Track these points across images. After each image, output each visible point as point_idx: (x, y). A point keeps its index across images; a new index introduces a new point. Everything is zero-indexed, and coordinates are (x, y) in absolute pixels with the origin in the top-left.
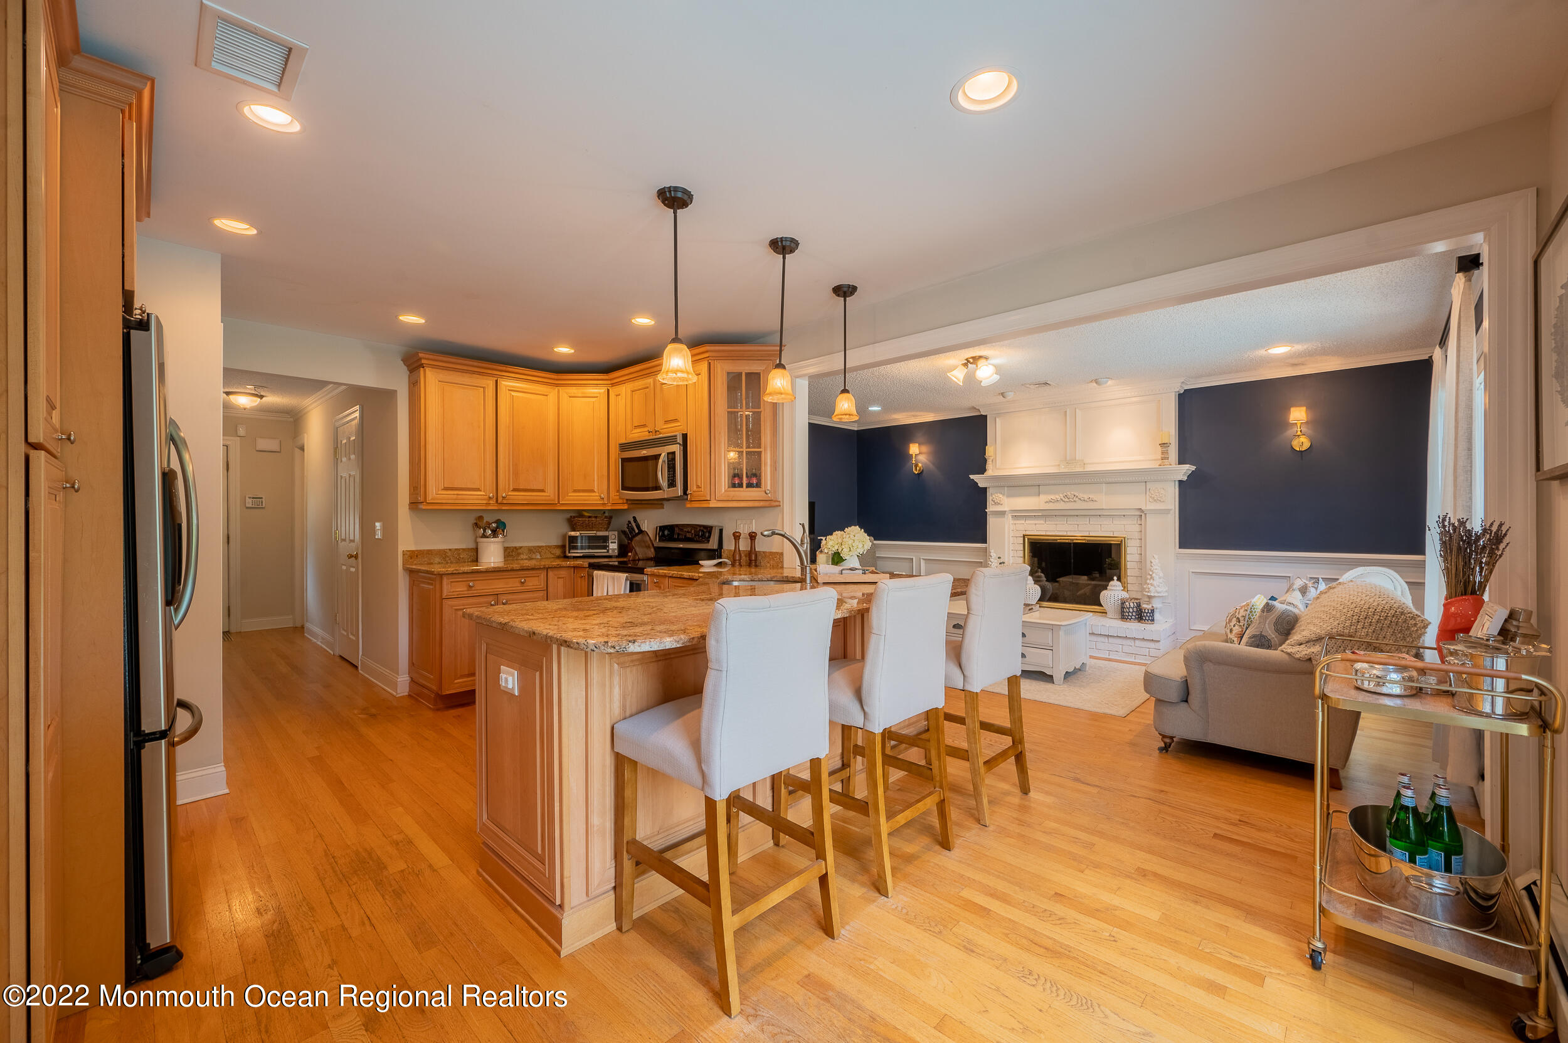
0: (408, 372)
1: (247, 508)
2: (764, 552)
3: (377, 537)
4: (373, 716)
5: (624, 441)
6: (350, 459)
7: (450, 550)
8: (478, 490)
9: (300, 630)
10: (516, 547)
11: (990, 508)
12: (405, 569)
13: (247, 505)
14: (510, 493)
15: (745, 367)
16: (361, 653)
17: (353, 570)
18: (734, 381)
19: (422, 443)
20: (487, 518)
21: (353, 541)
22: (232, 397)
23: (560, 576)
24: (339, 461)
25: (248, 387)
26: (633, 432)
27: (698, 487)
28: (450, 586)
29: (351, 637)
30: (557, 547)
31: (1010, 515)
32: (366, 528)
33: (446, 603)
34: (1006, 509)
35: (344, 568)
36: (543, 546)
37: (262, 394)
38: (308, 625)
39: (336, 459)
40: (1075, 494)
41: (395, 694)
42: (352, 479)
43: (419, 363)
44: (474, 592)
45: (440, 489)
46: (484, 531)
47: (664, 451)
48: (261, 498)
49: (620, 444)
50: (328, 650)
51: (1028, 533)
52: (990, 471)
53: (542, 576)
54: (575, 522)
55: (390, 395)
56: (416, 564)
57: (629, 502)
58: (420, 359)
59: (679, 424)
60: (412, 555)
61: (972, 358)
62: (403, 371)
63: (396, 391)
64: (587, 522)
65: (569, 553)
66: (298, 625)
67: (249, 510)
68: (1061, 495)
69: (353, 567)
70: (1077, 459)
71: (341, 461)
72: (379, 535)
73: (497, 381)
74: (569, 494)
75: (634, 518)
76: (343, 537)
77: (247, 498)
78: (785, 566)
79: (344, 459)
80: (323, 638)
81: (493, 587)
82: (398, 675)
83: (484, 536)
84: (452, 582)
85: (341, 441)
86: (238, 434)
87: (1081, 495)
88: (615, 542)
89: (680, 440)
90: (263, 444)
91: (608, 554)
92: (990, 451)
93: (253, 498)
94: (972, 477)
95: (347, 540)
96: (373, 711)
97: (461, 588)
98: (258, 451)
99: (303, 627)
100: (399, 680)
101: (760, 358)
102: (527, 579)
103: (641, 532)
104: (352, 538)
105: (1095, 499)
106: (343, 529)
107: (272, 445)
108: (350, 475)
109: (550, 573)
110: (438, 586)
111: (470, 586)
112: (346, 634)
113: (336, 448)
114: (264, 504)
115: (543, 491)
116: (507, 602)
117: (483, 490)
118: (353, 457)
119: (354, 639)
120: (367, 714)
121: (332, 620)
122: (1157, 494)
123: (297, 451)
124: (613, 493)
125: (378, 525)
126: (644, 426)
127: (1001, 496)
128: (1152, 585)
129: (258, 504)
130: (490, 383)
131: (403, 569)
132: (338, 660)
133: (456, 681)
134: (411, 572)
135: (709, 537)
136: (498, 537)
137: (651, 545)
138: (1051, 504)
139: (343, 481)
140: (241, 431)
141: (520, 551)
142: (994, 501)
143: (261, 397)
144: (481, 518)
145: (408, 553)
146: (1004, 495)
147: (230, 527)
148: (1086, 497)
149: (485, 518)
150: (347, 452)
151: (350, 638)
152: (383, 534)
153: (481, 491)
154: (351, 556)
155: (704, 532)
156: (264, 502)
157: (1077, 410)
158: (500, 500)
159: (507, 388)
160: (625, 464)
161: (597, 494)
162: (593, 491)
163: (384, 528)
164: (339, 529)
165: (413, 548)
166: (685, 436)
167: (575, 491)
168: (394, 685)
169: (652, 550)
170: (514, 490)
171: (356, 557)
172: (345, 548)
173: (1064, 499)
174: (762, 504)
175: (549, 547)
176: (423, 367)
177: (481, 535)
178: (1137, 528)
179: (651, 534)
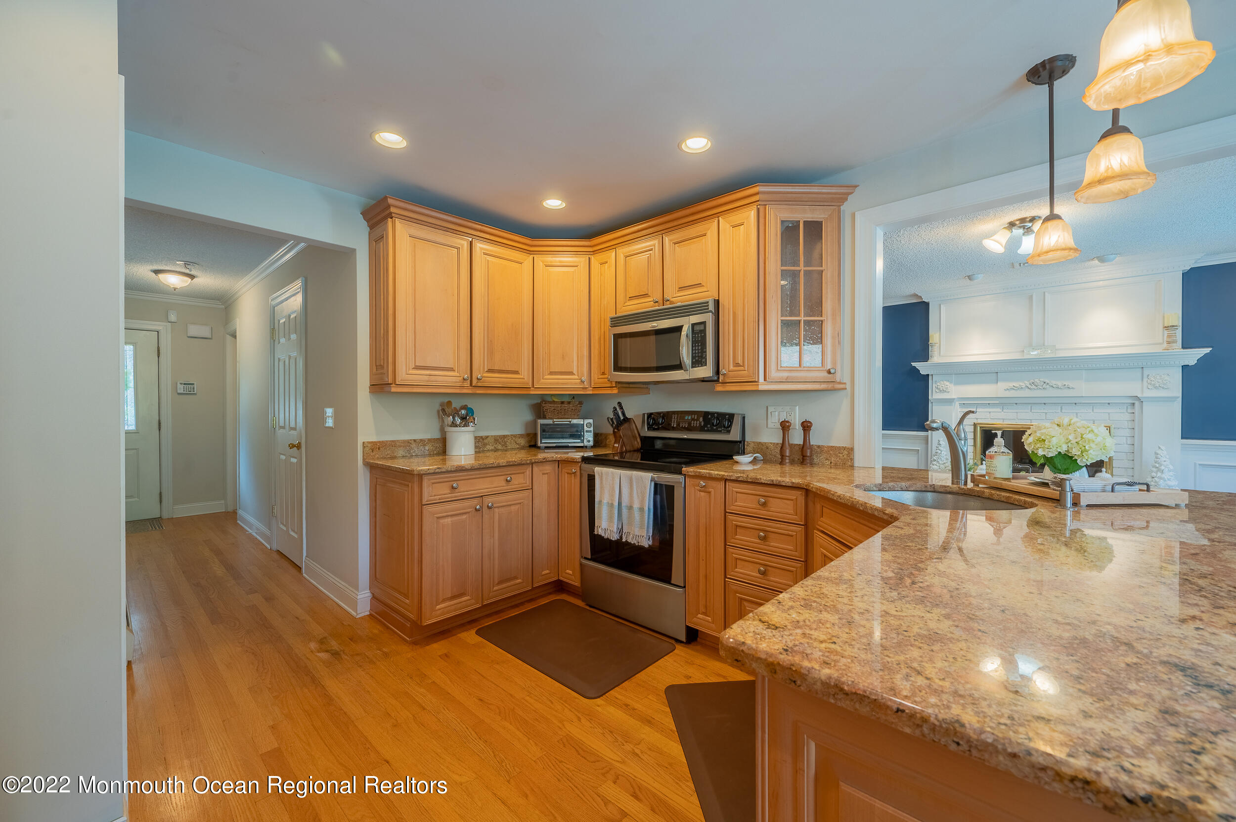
0: (369, 228)
1: (179, 394)
2: (819, 447)
3: (327, 425)
4: (336, 654)
5: (614, 315)
6: (290, 339)
7: (415, 441)
8: (452, 370)
9: (231, 516)
10: (482, 437)
11: (933, 395)
12: (366, 464)
13: (179, 392)
14: (485, 375)
15: (804, 215)
16: (305, 554)
17: (294, 460)
18: (789, 231)
19: (391, 312)
20: (456, 404)
21: (295, 429)
22: (161, 276)
23: (545, 472)
24: (276, 342)
25: (178, 262)
26: (626, 304)
27: (737, 365)
28: (431, 489)
29: (292, 533)
30: (521, 436)
31: (957, 403)
32: (313, 416)
33: (427, 510)
34: (953, 397)
35: (283, 457)
36: (508, 435)
37: (192, 273)
38: (240, 512)
39: (272, 341)
40: (1045, 380)
41: (353, 613)
42: (292, 361)
43: (388, 212)
44: (457, 495)
45: (411, 368)
46: (454, 418)
47: (686, 323)
48: (193, 384)
49: (611, 319)
50: (263, 542)
51: (980, 421)
52: (936, 357)
53: (528, 472)
54: (545, 408)
55: (346, 255)
56: (378, 458)
57: (620, 385)
58: (389, 206)
59: (705, 289)
60: (375, 447)
61: (1019, 220)
62: (362, 227)
63: (354, 250)
64: (559, 409)
65: (541, 443)
66: (230, 509)
67: (181, 396)
68: (1026, 382)
69: (296, 458)
70: (1046, 344)
71: (279, 343)
72: (330, 423)
73: (471, 243)
74: (546, 377)
75: (620, 404)
76: (282, 424)
77: (179, 384)
78: (856, 464)
79: (283, 340)
80: (258, 529)
81: (477, 488)
82: (357, 589)
83: (454, 425)
84: (433, 483)
85: (279, 321)
86: (170, 319)
87: (1053, 383)
88: (590, 431)
89: (711, 307)
90: (194, 330)
91: (582, 445)
92: (934, 336)
93: (185, 384)
94: (913, 364)
95: (287, 427)
96: (334, 645)
97: (442, 490)
98: (189, 337)
99: (235, 512)
100: (359, 597)
101: (822, 204)
102: (512, 476)
103: (626, 420)
104: (293, 425)
105: (1071, 386)
106: (282, 416)
107: (204, 331)
108: (290, 357)
109: (535, 469)
110: (416, 489)
111: (453, 488)
112: (285, 529)
113: (273, 330)
114: (195, 389)
115: (516, 372)
116: (493, 505)
117: (456, 370)
118: (293, 337)
119: (296, 536)
120: (327, 651)
121: (269, 514)
122: (1160, 381)
123: (229, 338)
124: (595, 375)
125: (329, 411)
126: (645, 295)
127: (948, 383)
128: (1160, 478)
129: (189, 389)
130: (463, 243)
131: (364, 464)
132: (276, 556)
133: (438, 607)
134: (372, 467)
135: (730, 426)
136: (469, 426)
137: (637, 435)
138: (1013, 391)
139: (281, 364)
140: (173, 317)
141: (486, 441)
142: (939, 389)
143: (192, 277)
144: (449, 403)
145: (369, 445)
146: (951, 383)
147: (161, 412)
148: (1060, 384)
149: (453, 403)
150: (287, 331)
151: (291, 535)
152: (335, 422)
153: (454, 371)
154: (292, 446)
155: (724, 421)
156: (195, 388)
157: (1046, 294)
158: (474, 382)
159: (483, 251)
160: (620, 340)
161: (576, 377)
162: (571, 373)
163: (336, 417)
164: (277, 415)
165: (374, 439)
166: (717, 303)
167: (551, 373)
168: (354, 604)
169: (639, 440)
170: (490, 371)
171: (299, 447)
172: (284, 437)
173: (1030, 386)
174: (823, 386)
175: (515, 436)
176: (391, 218)
177: (450, 423)
178: (1128, 417)
179: (639, 423)
